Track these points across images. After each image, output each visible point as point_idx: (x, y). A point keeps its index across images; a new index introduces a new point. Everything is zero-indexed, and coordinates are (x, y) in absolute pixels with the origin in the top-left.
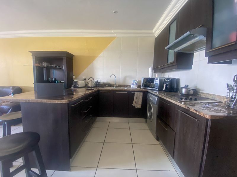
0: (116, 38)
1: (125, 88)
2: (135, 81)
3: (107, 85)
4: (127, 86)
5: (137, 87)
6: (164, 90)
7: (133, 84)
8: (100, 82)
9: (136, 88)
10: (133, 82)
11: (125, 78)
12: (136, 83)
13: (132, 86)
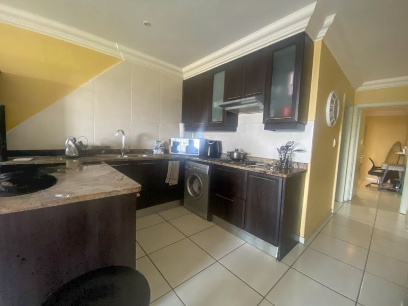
0: (120, 59)
1: (144, 156)
2: (160, 143)
3: (103, 152)
4: (144, 152)
5: (163, 153)
6: (209, 155)
7: (157, 148)
8: (87, 146)
9: (161, 155)
10: (155, 145)
11: (140, 137)
12: (160, 146)
13: (155, 151)
